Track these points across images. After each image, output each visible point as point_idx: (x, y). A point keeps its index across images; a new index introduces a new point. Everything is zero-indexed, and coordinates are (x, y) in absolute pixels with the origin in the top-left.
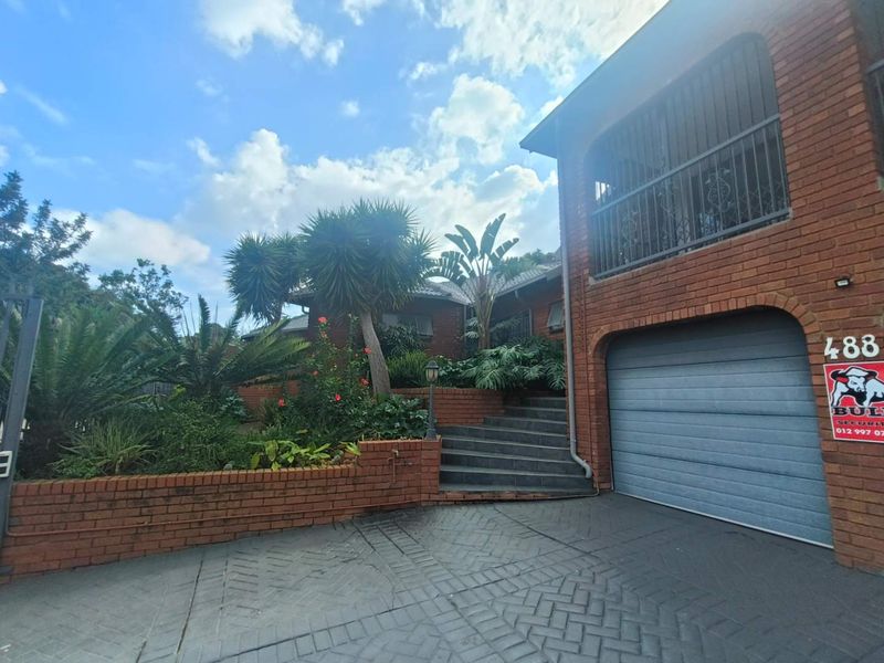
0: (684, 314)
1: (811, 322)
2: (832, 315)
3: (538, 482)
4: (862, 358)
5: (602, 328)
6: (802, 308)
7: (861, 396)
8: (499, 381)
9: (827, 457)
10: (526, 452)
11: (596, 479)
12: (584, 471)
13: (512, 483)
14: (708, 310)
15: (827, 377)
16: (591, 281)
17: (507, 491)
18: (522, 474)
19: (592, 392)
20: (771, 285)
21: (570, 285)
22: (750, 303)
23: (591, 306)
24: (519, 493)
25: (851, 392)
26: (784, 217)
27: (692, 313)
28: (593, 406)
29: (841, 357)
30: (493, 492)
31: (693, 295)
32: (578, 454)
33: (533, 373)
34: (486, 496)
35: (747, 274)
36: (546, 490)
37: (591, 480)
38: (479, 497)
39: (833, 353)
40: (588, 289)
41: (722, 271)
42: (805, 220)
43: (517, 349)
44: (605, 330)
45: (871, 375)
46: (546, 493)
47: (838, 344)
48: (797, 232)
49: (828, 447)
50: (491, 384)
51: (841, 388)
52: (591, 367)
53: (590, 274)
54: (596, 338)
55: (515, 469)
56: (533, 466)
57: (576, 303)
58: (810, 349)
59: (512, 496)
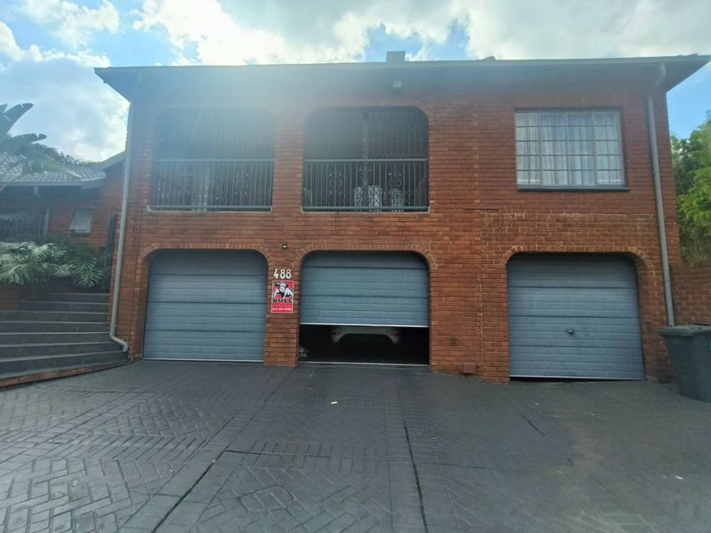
0: (214, 246)
1: (271, 260)
2: (278, 259)
3: (78, 361)
4: (286, 279)
5: (153, 244)
6: (269, 254)
7: (282, 294)
8: (27, 275)
9: (268, 321)
10: (63, 339)
11: (131, 352)
12: (121, 347)
13: (51, 365)
14: (227, 247)
15: (273, 286)
16: (149, 209)
17: (49, 372)
18: (63, 356)
19: (137, 289)
20: (259, 241)
21: (128, 206)
22: (248, 247)
23: (146, 227)
24: (61, 371)
25: (280, 293)
26: (269, 210)
27: (218, 246)
28: (137, 300)
29: (279, 278)
30: (33, 375)
31: (220, 236)
32: (116, 336)
33: (63, 270)
34: (23, 380)
35: (249, 232)
36: (88, 365)
37: (127, 353)
38: (15, 381)
39: (276, 275)
40: (144, 214)
41: (237, 227)
42: (276, 214)
43: (50, 247)
44: (156, 246)
45: (287, 286)
46: (88, 368)
47: (279, 272)
48: (272, 219)
49: (268, 316)
50: (17, 277)
51: (277, 291)
52: (139, 271)
53: (149, 204)
54: (146, 251)
55: (52, 354)
56: (70, 349)
57: (133, 222)
58: (269, 273)
59: (54, 375)
